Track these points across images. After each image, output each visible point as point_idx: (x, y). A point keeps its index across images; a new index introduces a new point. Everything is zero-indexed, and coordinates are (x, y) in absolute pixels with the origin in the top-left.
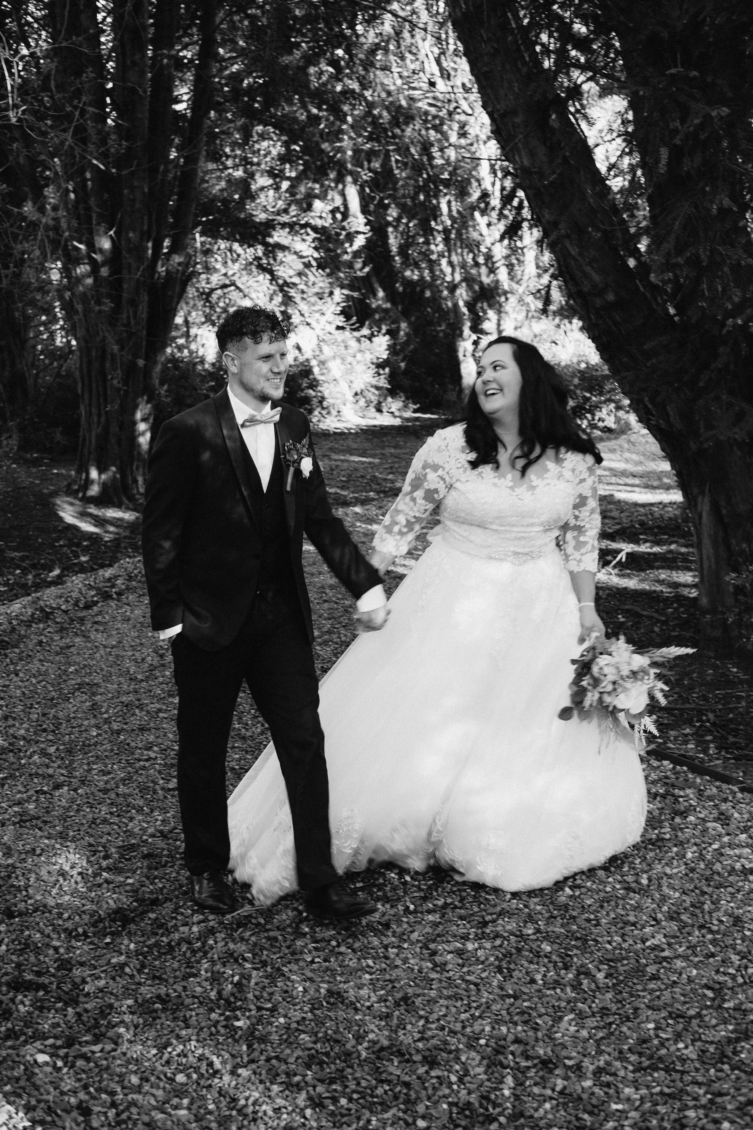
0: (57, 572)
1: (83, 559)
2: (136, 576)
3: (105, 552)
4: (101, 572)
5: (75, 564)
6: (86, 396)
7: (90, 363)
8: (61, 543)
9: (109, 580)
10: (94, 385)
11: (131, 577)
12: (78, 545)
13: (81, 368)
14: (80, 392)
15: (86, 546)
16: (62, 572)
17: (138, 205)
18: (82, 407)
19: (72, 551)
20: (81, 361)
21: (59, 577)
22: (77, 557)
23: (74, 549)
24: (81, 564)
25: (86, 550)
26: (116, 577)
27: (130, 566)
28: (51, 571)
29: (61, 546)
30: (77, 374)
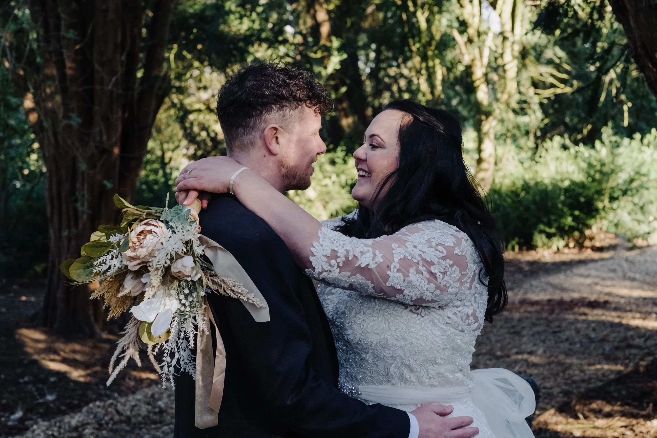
0: (19, 414)
1: (50, 398)
2: (107, 423)
3: (74, 390)
4: (67, 419)
5: (40, 404)
6: (56, 219)
7: (59, 184)
8: (26, 379)
9: (76, 429)
10: (64, 208)
11: (100, 425)
12: (45, 381)
13: (50, 189)
14: (49, 214)
15: (54, 383)
16: (25, 414)
17: (111, 16)
18: (51, 232)
19: (37, 389)
20: (51, 183)
21: (21, 420)
22: (43, 395)
23: (40, 386)
24: (46, 404)
25: (52, 388)
26: (84, 425)
27: (101, 411)
28: (13, 413)
29: (25, 383)
30: (46, 194)
